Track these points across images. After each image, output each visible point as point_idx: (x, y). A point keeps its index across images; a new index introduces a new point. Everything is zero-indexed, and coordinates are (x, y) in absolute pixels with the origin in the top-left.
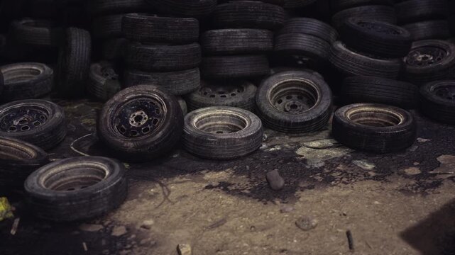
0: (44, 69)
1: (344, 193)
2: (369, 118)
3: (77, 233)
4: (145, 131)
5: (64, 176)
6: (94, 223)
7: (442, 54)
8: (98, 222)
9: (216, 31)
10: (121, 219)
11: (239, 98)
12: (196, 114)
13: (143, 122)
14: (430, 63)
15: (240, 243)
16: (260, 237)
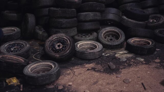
0: (17, 29)
1: (136, 69)
2: (138, 43)
3: (45, 89)
4: (62, 50)
5: (36, 68)
6: (51, 85)
7: (159, 19)
8: (52, 84)
9: (82, 13)
10: (60, 83)
11: (91, 37)
12: (78, 43)
13: (61, 47)
14: (155, 22)
15: (105, 89)
16: (112, 87)
